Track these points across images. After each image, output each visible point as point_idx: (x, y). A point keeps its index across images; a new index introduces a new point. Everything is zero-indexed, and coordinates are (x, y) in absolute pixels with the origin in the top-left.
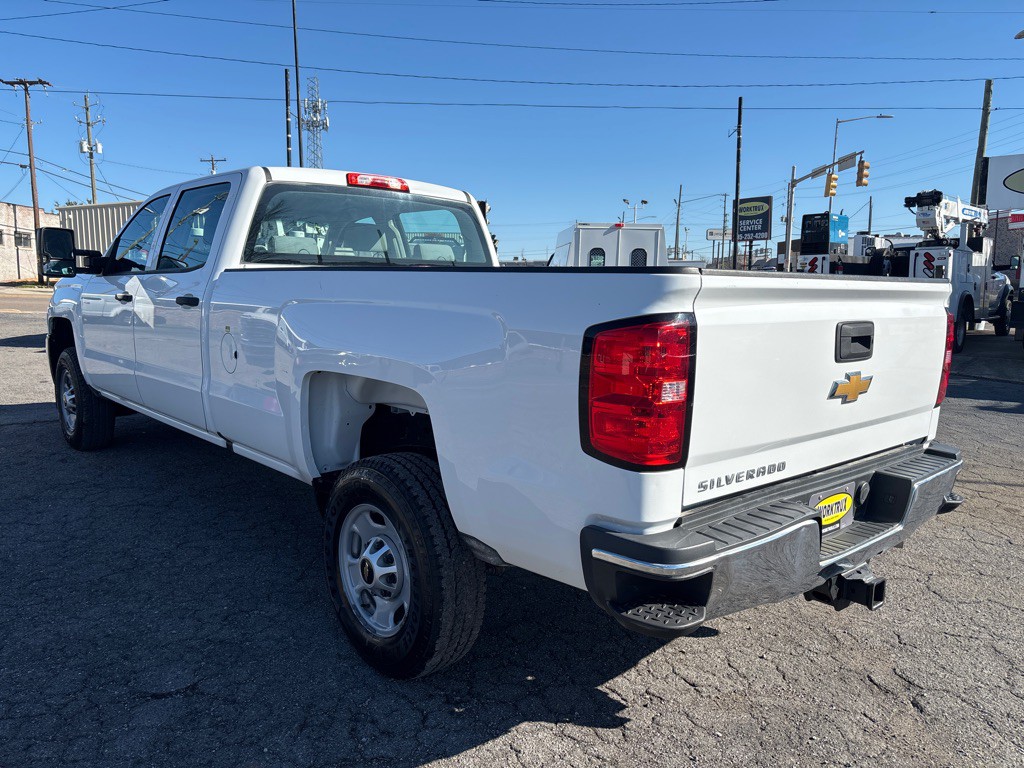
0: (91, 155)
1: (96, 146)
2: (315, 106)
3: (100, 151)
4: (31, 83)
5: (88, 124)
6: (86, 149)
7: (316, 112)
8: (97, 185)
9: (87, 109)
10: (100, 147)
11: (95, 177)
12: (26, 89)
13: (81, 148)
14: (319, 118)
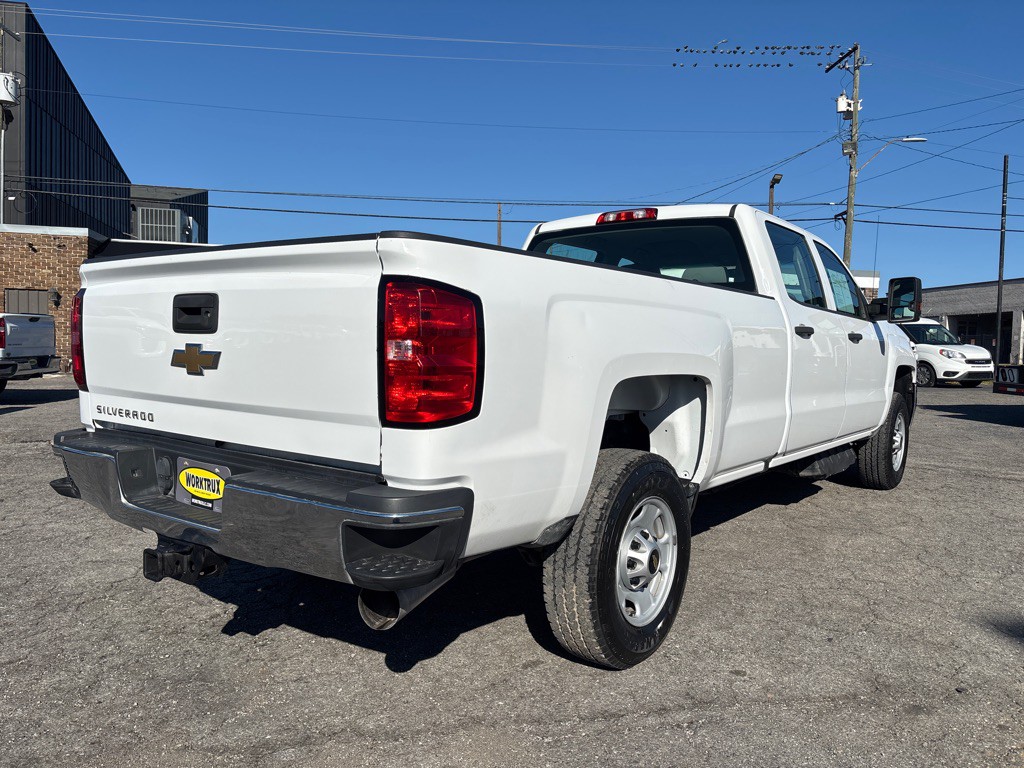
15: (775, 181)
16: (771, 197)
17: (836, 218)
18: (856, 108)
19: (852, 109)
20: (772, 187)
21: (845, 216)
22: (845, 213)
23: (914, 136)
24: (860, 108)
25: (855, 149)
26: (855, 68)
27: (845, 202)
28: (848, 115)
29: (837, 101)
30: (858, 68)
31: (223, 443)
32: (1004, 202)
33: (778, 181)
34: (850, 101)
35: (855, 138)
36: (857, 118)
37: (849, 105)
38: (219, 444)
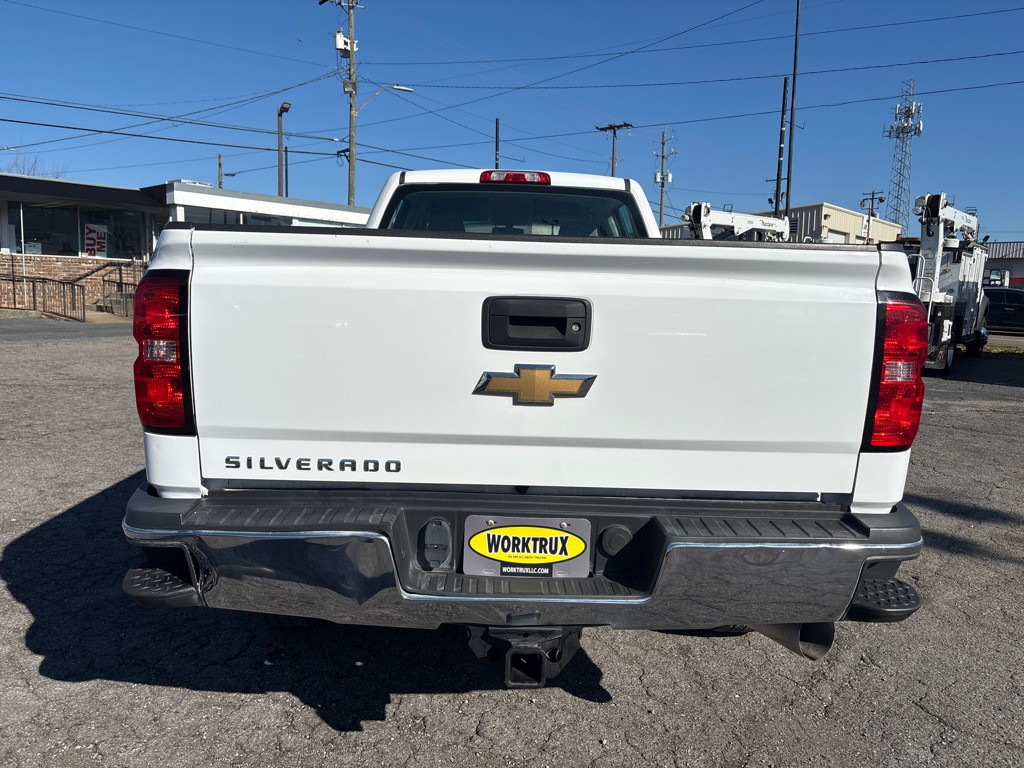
0: (663, 183)
1: (667, 175)
2: (909, 110)
3: (670, 180)
4: (619, 127)
5: (663, 157)
6: (659, 180)
7: (908, 117)
8: (665, 210)
9: (663, 144)
10: (670, 176)
11: (664, 204)
12: (615, 133)
13: (655, 179)
14: (911, 122)
15: (284, 110)
16: (280, 125)
17: (339, 154)
18: (352, 47)
19: (349, 48)
20: (280, 115)
21: (347, 153)
22: (348, 150)
23: (403, 85)
24: (356, 49)
25: (355, 89)
26: (350, 8)
27: (347, 140)
28: (345, 53)
29: (335, 37)
30: (353, 7)
31: (527, 487)
32: (497, 159)
33: (286, 110)
34: (347, 40)
35: (354, 78)
36: (354, 58)
37: (346, 43)
38: (521, 490)
